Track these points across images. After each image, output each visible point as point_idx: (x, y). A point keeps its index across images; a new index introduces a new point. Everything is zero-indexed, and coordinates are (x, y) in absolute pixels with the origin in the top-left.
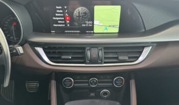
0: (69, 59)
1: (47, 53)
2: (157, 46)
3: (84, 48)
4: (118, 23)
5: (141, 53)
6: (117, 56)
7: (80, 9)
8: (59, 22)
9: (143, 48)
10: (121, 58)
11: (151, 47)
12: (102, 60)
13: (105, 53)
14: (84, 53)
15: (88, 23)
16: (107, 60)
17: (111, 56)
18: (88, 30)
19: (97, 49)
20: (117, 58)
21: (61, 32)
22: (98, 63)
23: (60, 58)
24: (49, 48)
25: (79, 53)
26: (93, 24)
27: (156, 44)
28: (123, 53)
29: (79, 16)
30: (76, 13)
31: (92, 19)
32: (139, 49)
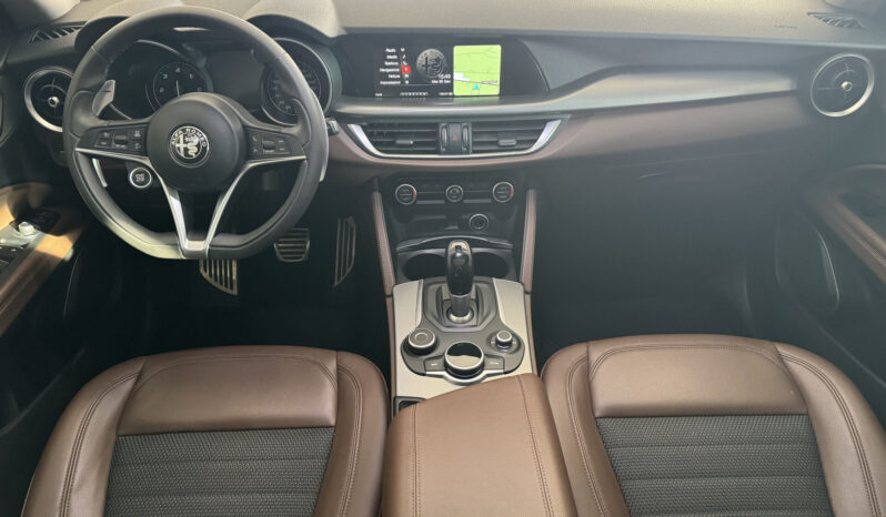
0: (410, 146)
1: (369, 136)
2: (571, 119)
3: (436, 126)
4: (497, 77)
5: (540, 132)
6: (495, 139)
7: (428, 52)
8: (391, 76)
9: (544, 123)
10: (503, 142)
11: (559, 122)
12: (468, 147)
13: (474, 133)
14: (436, 134)
15: (443, 78)
16: (478, 146)
17: (485, 139)
18: (443, 91)
19: (459, 126)
20: (496, 143)
21: (393, 95)
22: (461, 153)
23: (392, 144)
24: (372, 126)
25: (426, 134)
26: (452, 79)
27: (569, 116)
28: (507, 134)
29: (427, 65)
30: (421, 59)
31: (450, 70)
32: (537, 123)
